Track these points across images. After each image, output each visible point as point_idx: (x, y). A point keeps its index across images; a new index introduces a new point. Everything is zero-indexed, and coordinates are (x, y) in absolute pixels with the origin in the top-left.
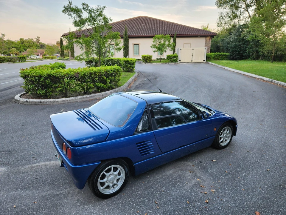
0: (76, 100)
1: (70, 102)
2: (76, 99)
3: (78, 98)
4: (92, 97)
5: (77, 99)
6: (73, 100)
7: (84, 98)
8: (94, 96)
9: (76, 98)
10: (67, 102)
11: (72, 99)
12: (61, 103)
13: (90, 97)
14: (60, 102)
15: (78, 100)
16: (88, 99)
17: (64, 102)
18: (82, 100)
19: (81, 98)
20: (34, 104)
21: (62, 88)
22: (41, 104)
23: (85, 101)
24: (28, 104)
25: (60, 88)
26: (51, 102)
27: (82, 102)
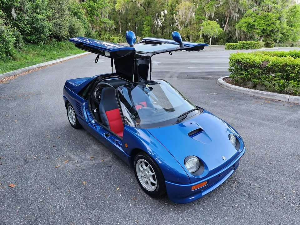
0: (247, 93)
1: (240, 92)
2: (248, 91)
3: (251, 91)
4: (270, 95)
6: (244, 91)
7: (257, 93)
8: (273, 96)
9: (249, 91)
10: (237, 91)
11: (244, 89)
12: (233, 90)
13: (267, 95)
14: (231, 89)
15: (249, 93)
16: (262, 96)
17: (235, 90)
18: (254, 95)
19: (254, 93)
20: (219, 84)
21: (245, 76)
22: (221, 86)
23: (254, 97)
24: (218, 83)
25: (243, 76)
26: (226, 86)
27: (251, 96)
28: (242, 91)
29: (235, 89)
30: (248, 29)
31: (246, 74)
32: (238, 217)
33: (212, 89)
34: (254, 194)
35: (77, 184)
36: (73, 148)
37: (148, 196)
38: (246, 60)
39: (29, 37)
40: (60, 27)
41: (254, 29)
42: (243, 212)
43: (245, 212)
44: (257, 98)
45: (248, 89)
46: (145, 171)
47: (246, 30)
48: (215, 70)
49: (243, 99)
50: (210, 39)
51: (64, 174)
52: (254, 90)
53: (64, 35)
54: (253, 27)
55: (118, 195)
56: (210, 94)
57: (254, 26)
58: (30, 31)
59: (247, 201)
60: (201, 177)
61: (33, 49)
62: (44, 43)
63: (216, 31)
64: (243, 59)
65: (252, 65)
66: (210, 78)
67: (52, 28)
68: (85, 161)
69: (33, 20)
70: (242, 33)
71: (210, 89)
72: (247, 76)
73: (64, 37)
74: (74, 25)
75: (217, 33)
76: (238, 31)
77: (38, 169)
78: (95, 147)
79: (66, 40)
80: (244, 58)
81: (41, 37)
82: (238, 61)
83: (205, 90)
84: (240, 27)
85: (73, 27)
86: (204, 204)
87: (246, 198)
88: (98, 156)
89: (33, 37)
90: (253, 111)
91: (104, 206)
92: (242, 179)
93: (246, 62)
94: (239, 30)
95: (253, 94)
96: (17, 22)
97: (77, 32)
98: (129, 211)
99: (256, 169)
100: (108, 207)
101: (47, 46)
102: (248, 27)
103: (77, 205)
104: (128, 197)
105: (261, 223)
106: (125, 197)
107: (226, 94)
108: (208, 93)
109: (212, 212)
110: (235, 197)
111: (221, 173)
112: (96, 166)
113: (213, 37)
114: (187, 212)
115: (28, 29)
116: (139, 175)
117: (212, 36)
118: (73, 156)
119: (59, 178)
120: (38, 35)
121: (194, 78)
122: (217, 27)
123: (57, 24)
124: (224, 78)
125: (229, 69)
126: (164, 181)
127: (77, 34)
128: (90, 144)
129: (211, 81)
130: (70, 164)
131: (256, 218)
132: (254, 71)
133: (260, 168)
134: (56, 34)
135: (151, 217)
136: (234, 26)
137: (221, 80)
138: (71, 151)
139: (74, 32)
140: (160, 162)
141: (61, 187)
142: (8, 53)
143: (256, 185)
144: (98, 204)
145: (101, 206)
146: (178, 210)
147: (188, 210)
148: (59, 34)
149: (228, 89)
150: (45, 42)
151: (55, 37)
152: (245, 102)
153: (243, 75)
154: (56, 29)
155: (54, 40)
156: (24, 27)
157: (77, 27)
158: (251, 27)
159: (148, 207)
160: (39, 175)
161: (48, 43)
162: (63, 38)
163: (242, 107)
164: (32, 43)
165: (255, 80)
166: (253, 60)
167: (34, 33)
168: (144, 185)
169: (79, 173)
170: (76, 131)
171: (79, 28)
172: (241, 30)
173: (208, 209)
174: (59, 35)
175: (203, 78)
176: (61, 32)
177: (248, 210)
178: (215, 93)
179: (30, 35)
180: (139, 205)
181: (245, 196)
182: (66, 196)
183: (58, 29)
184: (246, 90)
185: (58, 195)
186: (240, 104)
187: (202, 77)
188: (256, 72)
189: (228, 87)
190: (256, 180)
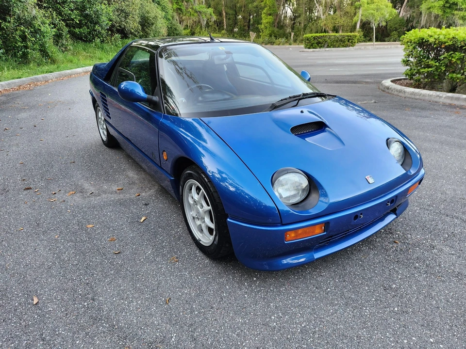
0: (437, 99)
1: (423, 98)
2: (438, 96)
3: (444, 96)
5: (441, 97)
6: (431, 96)
7: (458, 99)
9: (441, 95)
10: (418, 97)
12: (409, 96)
14: (406, 95)
15: (441, 100)
17: (413, 96)
18: (451, 102)
19: (452, 98)
20: (383, 89)
21: (433, 68)
22: (387, 91)
23: (450, 106)
24: (381, 87)
25: (430, 69)
26: (397, 91)
27: (444, 105)
28: (427, 98)
29: (413, 93)
30: (444, 11)
31: (436, 66)
32: (396, 309)
33: (368, 96)
34: (439, 265)
35: (76, 229)
36: (94, 174)
37: (204, 257)
38: (436, 37)
39: (77, 30)
40: (127, 15)
41: (456, 10)
42: (409, 300)
43: (414, 300)
44: (455, 107)
45: (438, 93)
46: (197, 205)
47: (440, 13)
48: (378, 72)
49: (429, 109)
50: (374, 28)
51: (61, 212)
52: (450, 94)
53: (133, 29)
54: (454, 6)
55: (144, 252)
56: (364, 102)
57: (456, 4)
58: (79, 21)
59: (421, 279)
60: (313, 212)
61: (84, 50)
62: (102, 42)
63: (386, 13)
64: (431, 36)
65: (449, 45)
66: (367, 83)
67: (114, 17)
68: (105, 193)
69: (83, 3)
70: (433, 19)
71: (365, 96)
72: (437, 68)
73: (133, 31)
74: (148, 12)
75: (387, 16)
76: (425, 15)
77: (19, 203)
78: (132, 174)
79: (136, 36)
80: (433, 34)
81: (96, 31)
82: (423, 42)
83: (356, 98)
84: (430, 8)
85: (146, 15)
86: (320, 279)
87: (420, 273)
88: (132, 189)
89: (84, 30)
90: (447, 126)
91: (110, 268)
92: (415, 237)
93: (437, 42)
94: (428, 12)
95: (448, 101)
96: (59, 6)
97: (153, 24)
98: (157, 281)
99: (448, 219)
100: (118, 272)
101: (106, 46)
102: (445, 7)
103: (59, 263)
104: (164, 255)
105: (454, 328)
106: (157, 256)
107: (396, 102)
108: (360, 101)
109: (335, 295)
110: (393, 268)
111: (361, 212)
112: (122, 203)
113: (379, 24)
114: (280, 291)
115: (76, 16)
116: (190, 214)
117: (376, 24)
118: (86, 186)
119: (47, 218)
120: (91, 26)
121: (337, 82)
122: (387, 6)
123: (122, 11)
124: (394, 80)
125: (404, 61)
126: (227, 219)
127: (153, 27)
128: (124, 170)
129: (368, 85)
130: (78, 198)
131: (441, 317)
132: (452, 57)
133: (457, 218)
134: (120, 26)
135: (198, 296)
136: (418, 7)
137: (387, 83)
138: (87, 179)
139: (149, 24)
140: (232, 189)
141: (44, 233)
142: (44, 52)
143: (447, 249)
144: (101, 264)
145: (104, 267)
146: (259, 286)
147: (281, 287)
148: (124, 26)
149: (400, 94)
150: (103, 40)
151: (118, 31)
152: (432, 112)
153: (431, 67)
154: (120, 19)
155: (116, 35)
156: (70, 14)
157: (152, 15)
158: (449, 7)
159: (197, 276)
160: (16, 211)
161: (108, 42)
162: (132, 33)
163: (426, 120)
164: (84, 41)
165: (454, 75)
166: (451, 37)
167: (86, 23)
168: (198, 235)
169: (86, 211)
170: (108, 150)
171: (155, 17)
172: (430, 13)
173: (327, 289)
174: (125, 28)
175: (355, 82)
176: (127, 23)
177: (421, 297)
178: (373, 101)
179: (80, 26)
180: (180, 271)
181: (419, 268)
182: (45, 247)
183: (123, 19)
184: (434, 94)
185: (33, 244)
186: (421, 116)
187: (352, 81)
188: (457, 59)
189: (400, 91)
190: (446, 239)
